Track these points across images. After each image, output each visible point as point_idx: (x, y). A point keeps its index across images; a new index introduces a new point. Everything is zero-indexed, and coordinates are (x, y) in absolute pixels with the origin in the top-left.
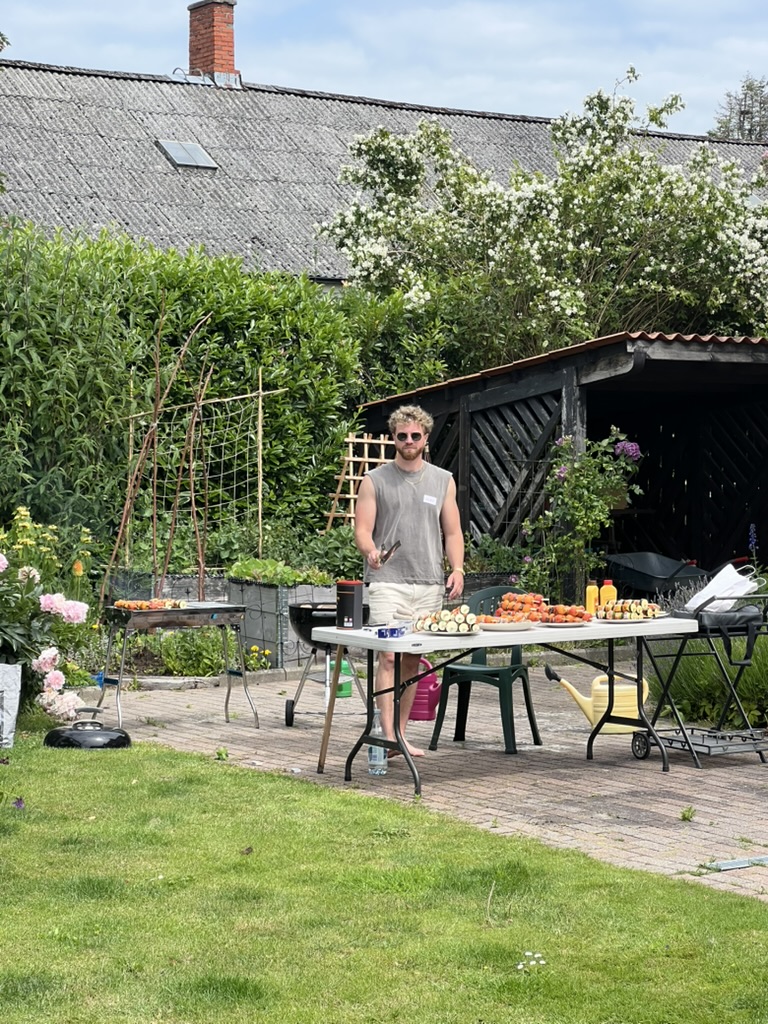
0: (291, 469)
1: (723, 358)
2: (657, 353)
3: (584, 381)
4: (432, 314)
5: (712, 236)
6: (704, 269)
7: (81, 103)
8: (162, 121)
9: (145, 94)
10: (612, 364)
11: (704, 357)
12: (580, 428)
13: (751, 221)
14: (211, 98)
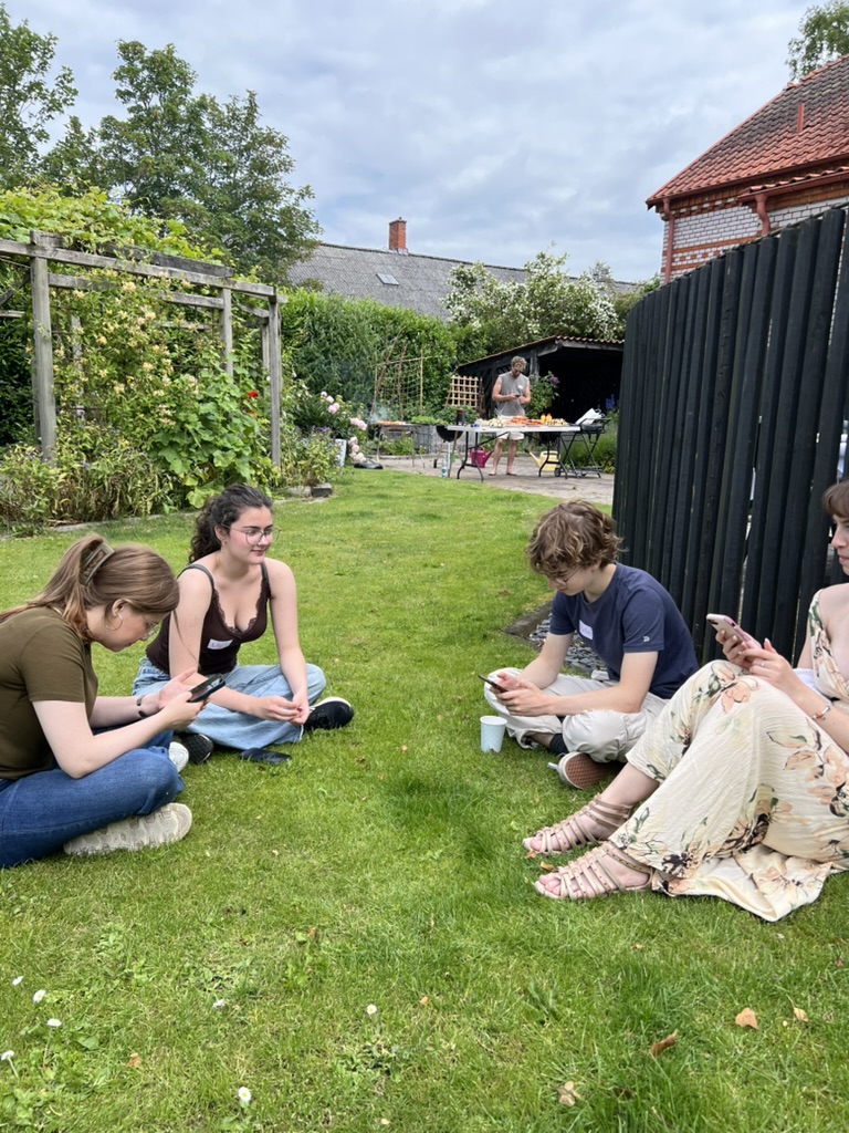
0: (431, 389)
1: (590, 347)
2: (567, 344)
3: (539, 355)
4: (483, 334)
5: (586, 306)
6: (583, 318)
7: (349, 259)
8: (379, 267)
9: (373, 257)
10: (549, 348)
11: (584, 346)
12: (537, 372)
13: (600, 302)
14: (397, 259)
